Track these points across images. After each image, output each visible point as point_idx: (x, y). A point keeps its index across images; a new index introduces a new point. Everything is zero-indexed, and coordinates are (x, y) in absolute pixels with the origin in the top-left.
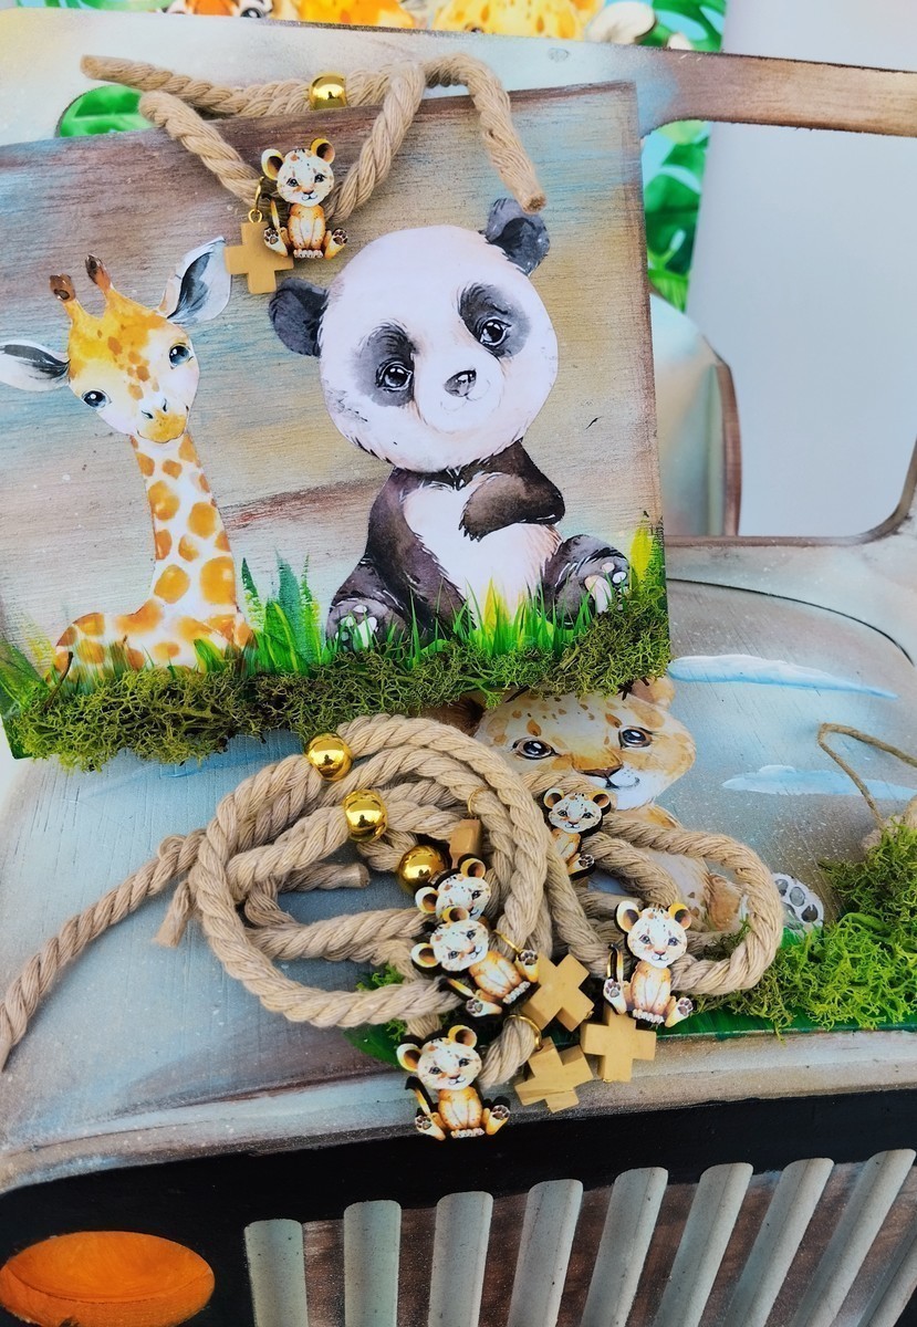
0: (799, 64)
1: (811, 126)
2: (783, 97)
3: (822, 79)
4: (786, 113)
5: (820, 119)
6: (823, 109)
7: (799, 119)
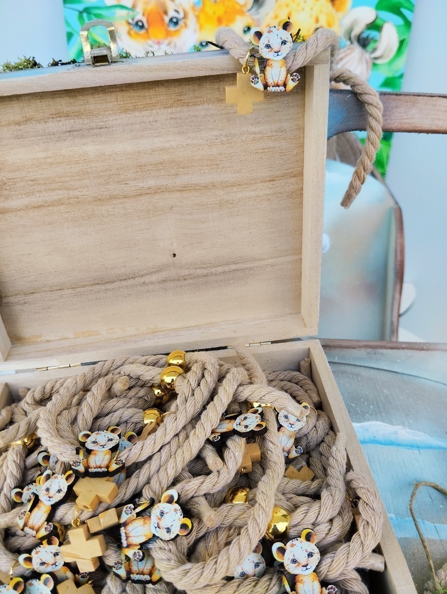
0: (421, 98)
1: (428, 132)
2: (410, 116)
3: (435, 105)
4: (412, 125)
5: (434, 128)
6: (436, 122)
7: (420, 129)
